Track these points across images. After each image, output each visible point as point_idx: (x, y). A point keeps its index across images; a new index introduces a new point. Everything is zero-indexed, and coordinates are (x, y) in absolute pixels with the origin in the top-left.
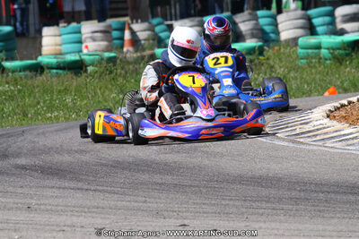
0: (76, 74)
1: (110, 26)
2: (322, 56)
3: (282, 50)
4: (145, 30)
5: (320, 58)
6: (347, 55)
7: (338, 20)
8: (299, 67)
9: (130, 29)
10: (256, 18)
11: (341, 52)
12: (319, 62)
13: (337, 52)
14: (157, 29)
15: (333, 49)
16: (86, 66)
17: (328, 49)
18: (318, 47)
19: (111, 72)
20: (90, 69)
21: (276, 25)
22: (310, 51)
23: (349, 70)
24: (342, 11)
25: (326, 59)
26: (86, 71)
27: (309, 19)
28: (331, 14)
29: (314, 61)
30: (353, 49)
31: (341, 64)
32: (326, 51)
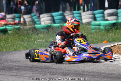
0: (4, 34)
1: (15, 16)
2: (101, 29)
3: (85, 26)
4: (29, 18)
5: (100, 30)
6: (111, 28)
7: (106, 15)
8: (92, 33)
9: (23, 17)
10: (73, 14)
11: (108, 27)
12: (100, 31)
13: (107, 27)
14: (34, 18)
15: (105, 26)
16: (8, 31)
17: (104, 26)
18: (99, 25)
19: (18, 34)
20: (9, 32)
21: (81, 17)
22: (96, 27)
23: (111, 35)
24: (107, 12)
25: (102, 30)
26: (8, 33)
27: (94, 14)
28: (103, 13)
29: (98, 30)
30: (113, 26)
31: (108, 32)
32: (103, 27)
